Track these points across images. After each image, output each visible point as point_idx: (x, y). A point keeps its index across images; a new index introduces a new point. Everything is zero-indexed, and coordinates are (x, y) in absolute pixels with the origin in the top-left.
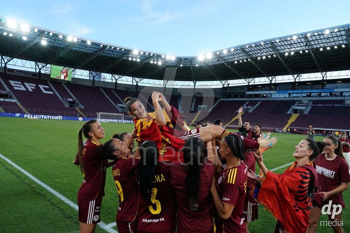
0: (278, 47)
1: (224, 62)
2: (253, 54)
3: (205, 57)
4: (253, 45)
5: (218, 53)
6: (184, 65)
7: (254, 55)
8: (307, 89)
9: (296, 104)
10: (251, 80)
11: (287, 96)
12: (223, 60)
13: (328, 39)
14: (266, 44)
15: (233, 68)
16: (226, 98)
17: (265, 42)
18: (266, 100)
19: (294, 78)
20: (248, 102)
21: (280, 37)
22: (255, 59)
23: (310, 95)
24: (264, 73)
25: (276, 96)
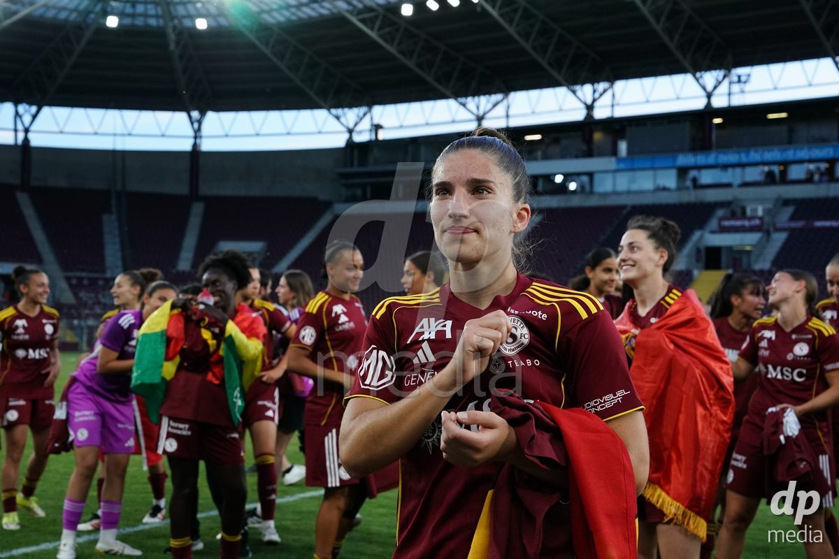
6: (127, 21)
8: (768, 143)
9: (713, 224)
10: (490, 106)
11: (669, 179)
19: (704, 88)
23: (783, 174)
24: (550, 64)
25: (614, 184)
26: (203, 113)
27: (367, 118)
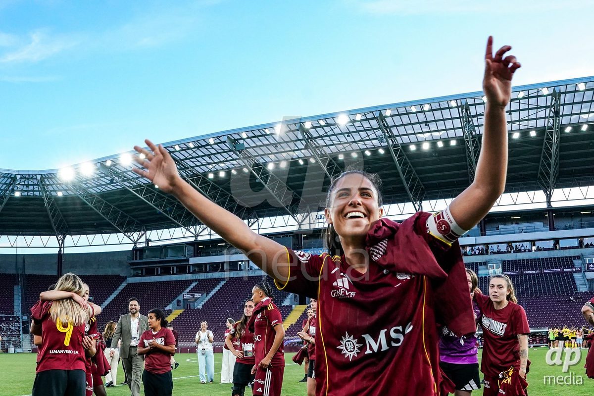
0: (250, 150)
1: (128, 184)
2: (197, 166)
3: (78, 173)
4: (191, 145)
5: (109, 163)
6: (25, 194)
7: (197, 168)
10: (201, 230)
12: (124, 181)
13: (348, 136)
14: (222, 142)
15: (152, 200)
17: (218, 138)
18: (238, 276)
19: (297, 221)
20: (194, 284)
21: (248, 128)
22: (203, 178)
26: (64, 236)
27: (144, 236)
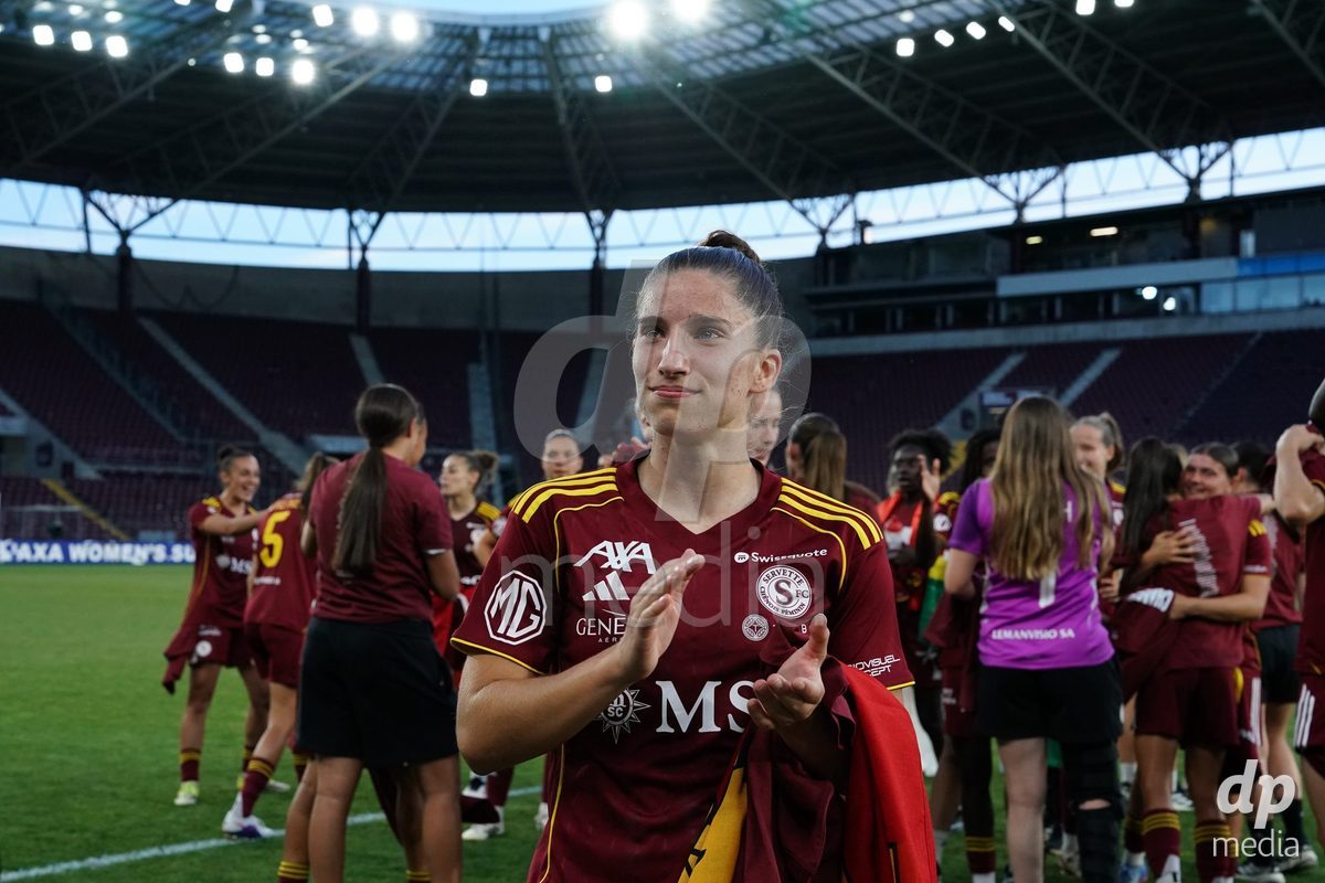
6: (500, 86)
10: (1035, 186)
16: (844, 332)
20: (1012, 362)
24: (1130, 119)
25: (1235, 300)
26: (608, 214)
27: (849, 212)
